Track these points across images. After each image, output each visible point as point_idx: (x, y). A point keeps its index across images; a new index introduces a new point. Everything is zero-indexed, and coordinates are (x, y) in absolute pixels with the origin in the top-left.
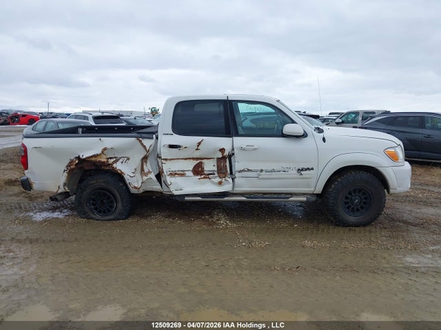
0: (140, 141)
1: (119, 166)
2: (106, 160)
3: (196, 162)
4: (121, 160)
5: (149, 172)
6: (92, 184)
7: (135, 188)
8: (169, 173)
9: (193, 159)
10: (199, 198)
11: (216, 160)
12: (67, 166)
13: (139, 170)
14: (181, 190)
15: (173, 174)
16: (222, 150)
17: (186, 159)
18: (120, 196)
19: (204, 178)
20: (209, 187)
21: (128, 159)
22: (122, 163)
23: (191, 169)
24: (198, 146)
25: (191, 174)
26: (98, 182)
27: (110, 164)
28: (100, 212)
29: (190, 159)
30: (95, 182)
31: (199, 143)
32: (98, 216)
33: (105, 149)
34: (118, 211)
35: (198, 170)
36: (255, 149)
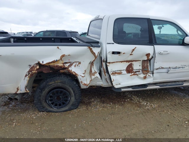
0: (91, 49)
1: (73, 69)
2: (62, 65)
3: (128, 64)
4: (74, 65)
5: (95, 72)
6: (51, 84)
7: (85, 85)
8: (111, 72)
9: (127, 61)
10: (131, 89)
11: (141, 61)
12: (29, 72)
13: (88, 71)
14: (120, 84)
15: (114, 73)
16: (148, 55)
17: (121, 62)
18: (74, 92)
19: (134, 75)
20: (137, 81)
21: (80, 63)
22: (75, 66)
23: (125, 69)
24: (132, 52)
25: (125, 72)
26: (57, 82)
27: (66, 68)
28: (56, 105)
29: (124, 61)
30: (53, 82)
31: (133, 50)
32: (55, 109)
33: (63, 56)
34: (71, 103)
35: (129, 70)
36: (168, 54)
